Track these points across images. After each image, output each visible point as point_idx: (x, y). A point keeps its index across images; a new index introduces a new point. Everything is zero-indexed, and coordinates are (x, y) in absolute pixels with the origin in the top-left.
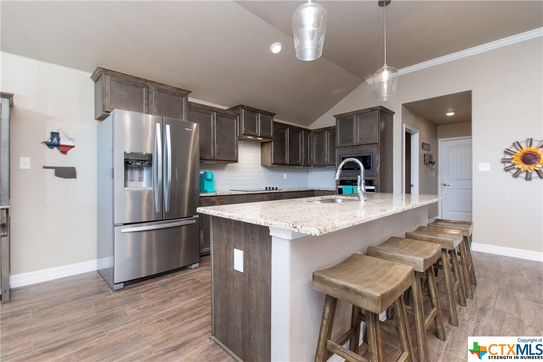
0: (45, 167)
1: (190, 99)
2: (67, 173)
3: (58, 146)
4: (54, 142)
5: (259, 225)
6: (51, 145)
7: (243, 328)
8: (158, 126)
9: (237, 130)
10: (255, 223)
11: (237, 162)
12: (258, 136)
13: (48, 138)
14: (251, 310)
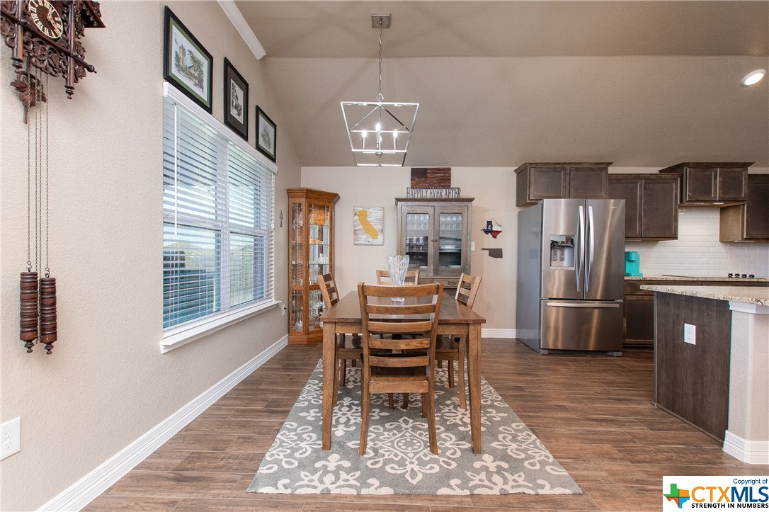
0: (483, 249)
1: (611, 170)
2: (496, 253)
3: (491, 232)
4: (489, 230)
5: (717, 300)
7: (694, 395)
8: (582, 208)
9: (676, 197)
10: (712, 298)
11: (675, 237)
12: (716, 201)
13: (485, 227)
14: (705, 378)
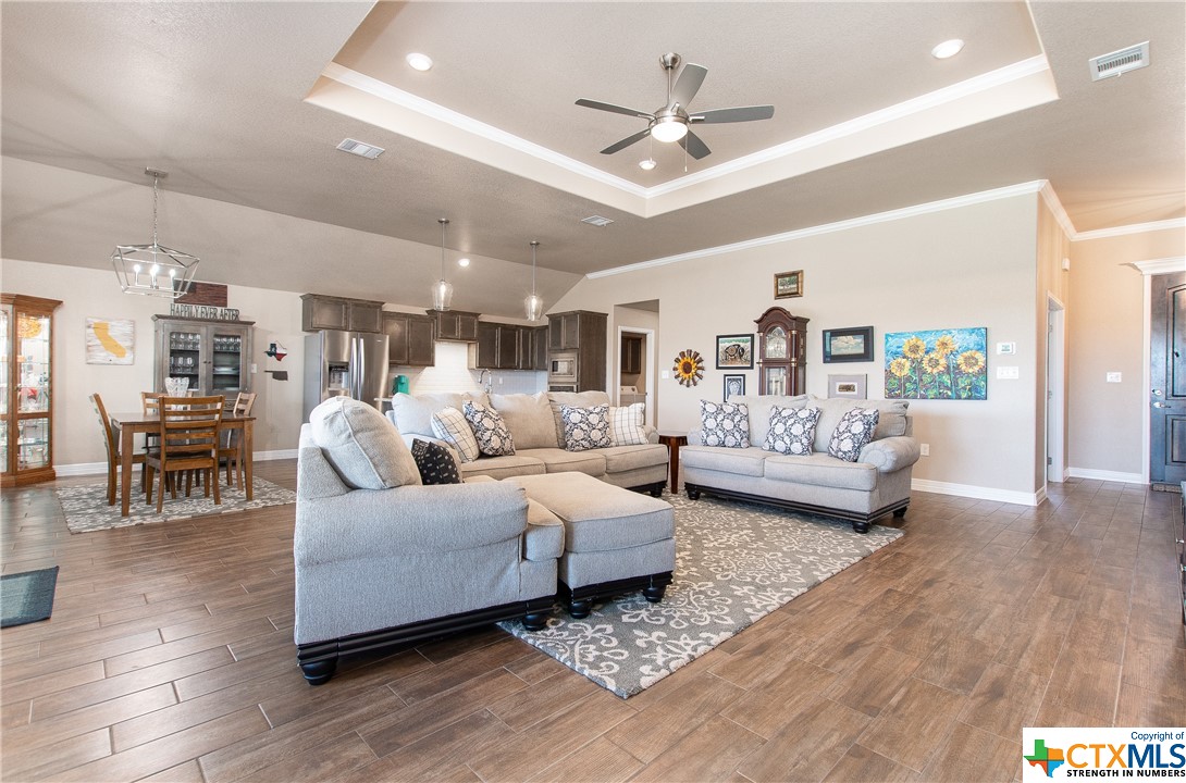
0: (266, 371)
1: (385, 308)
2: (281, 376)
3: (275, 354)
4: (273, 352)
6: (270, 354)
8: (354, 340)
9: (434, 334)
11: (433, 365)
12: (458, 339)
13: (268, 349)
